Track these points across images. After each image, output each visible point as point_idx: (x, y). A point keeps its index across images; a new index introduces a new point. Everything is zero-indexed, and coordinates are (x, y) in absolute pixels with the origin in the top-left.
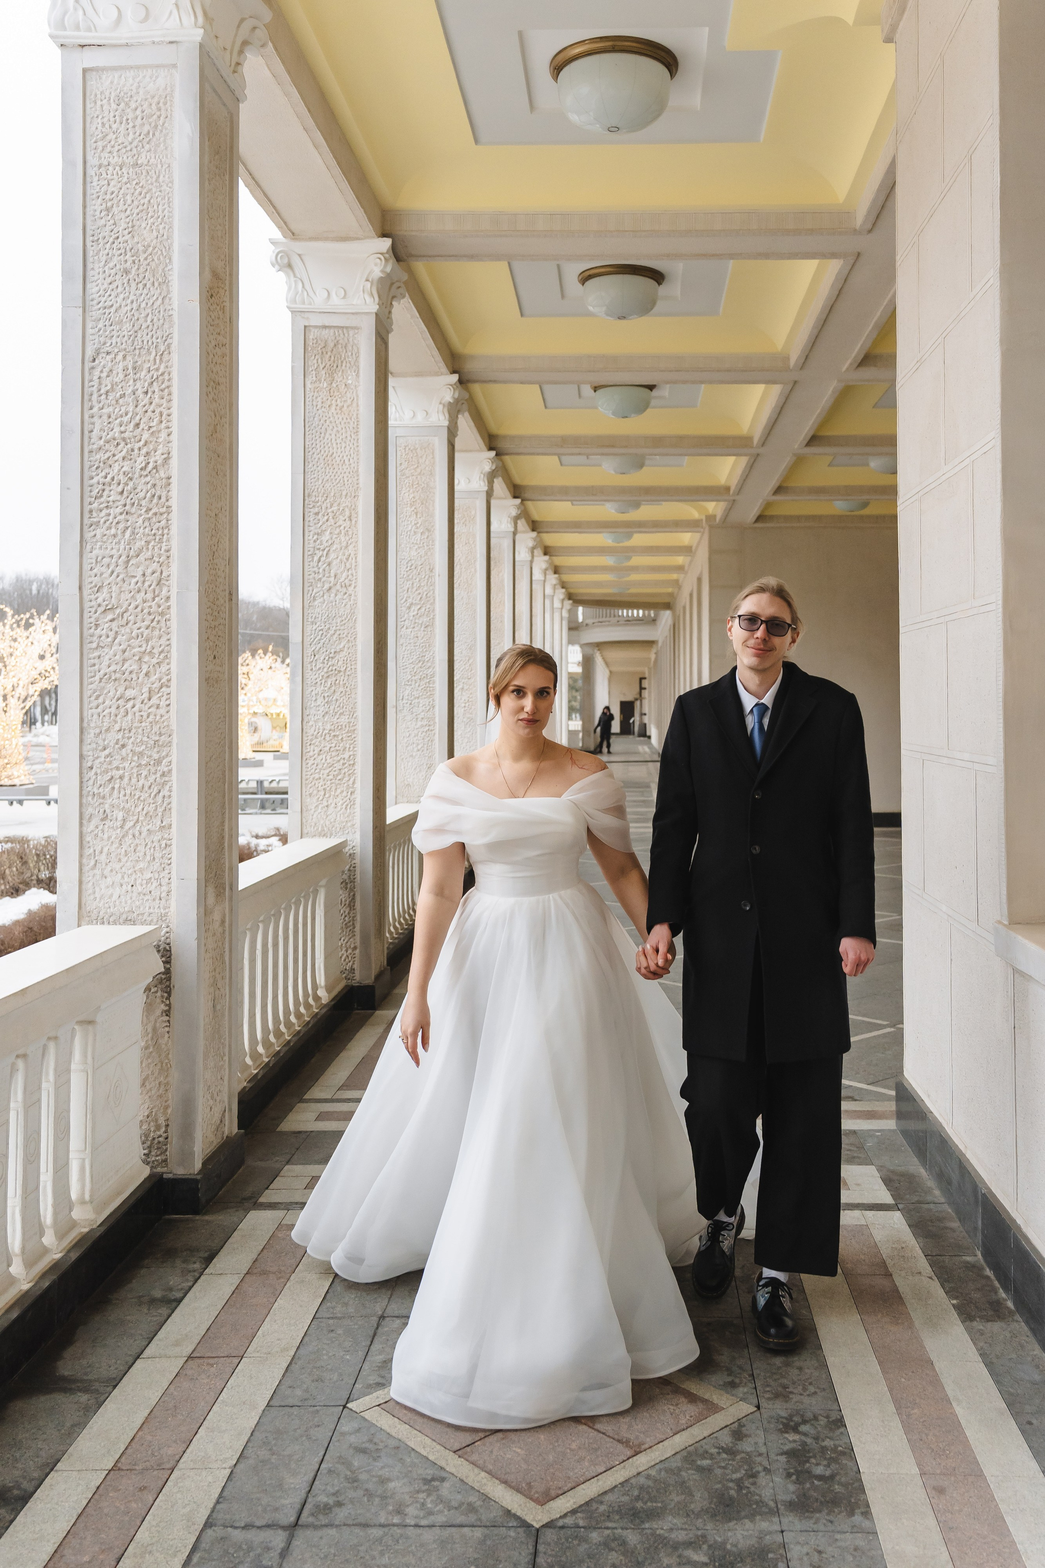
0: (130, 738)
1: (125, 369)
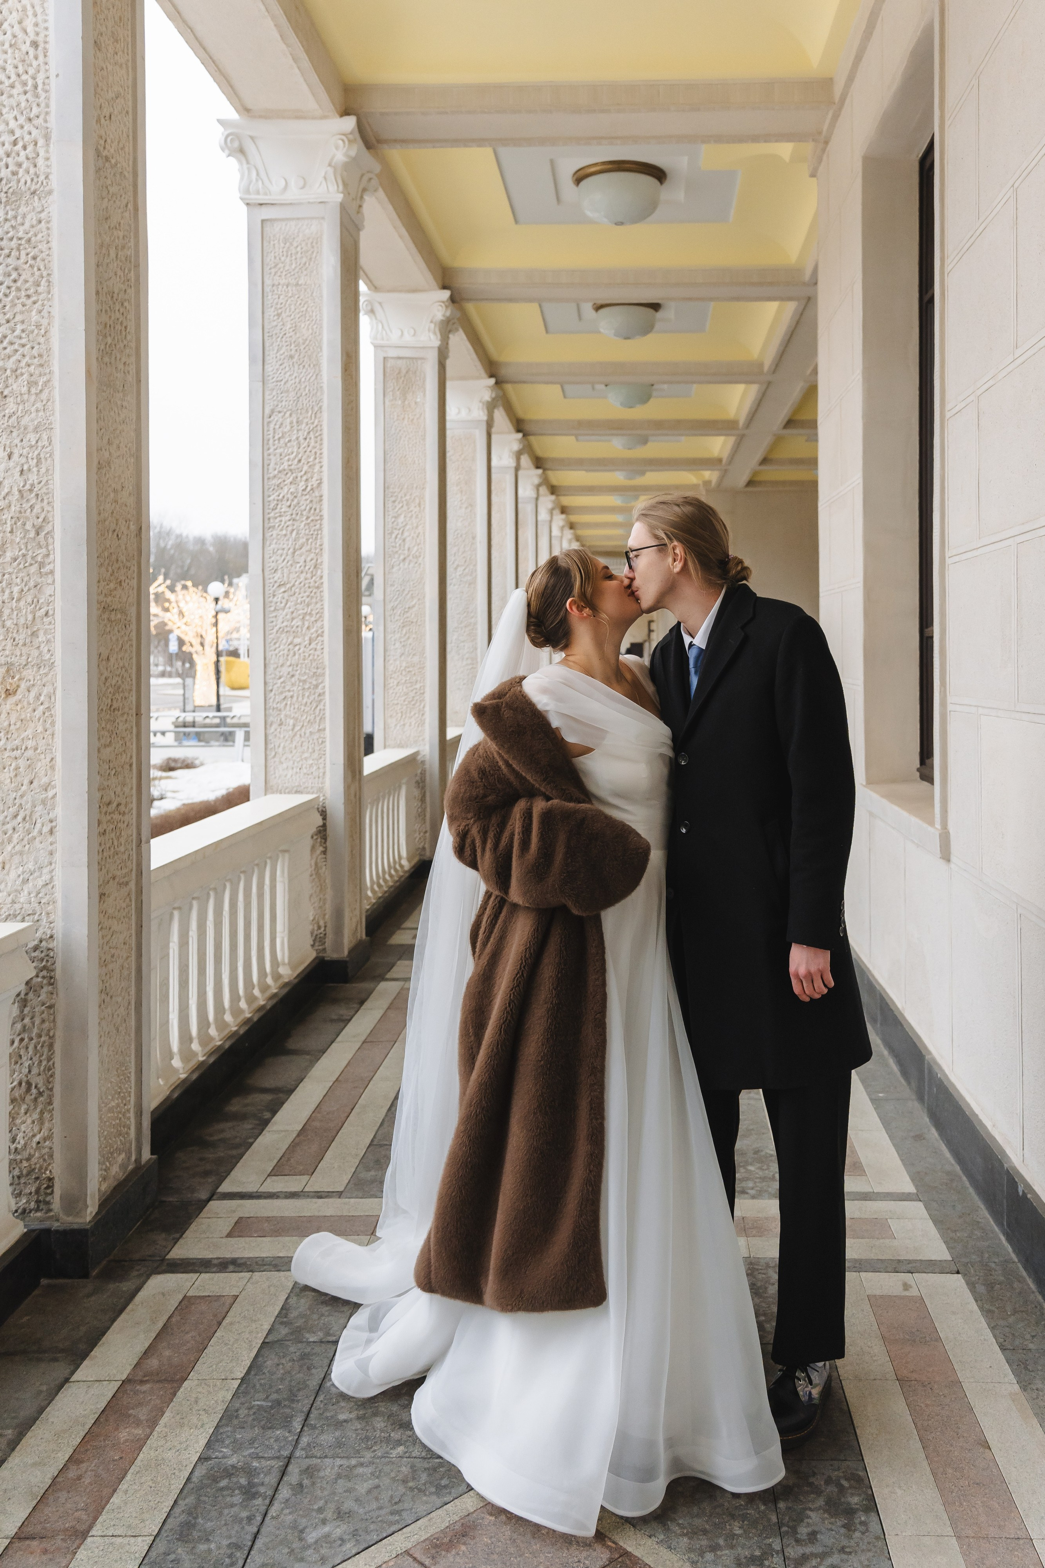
1: (291, 423)
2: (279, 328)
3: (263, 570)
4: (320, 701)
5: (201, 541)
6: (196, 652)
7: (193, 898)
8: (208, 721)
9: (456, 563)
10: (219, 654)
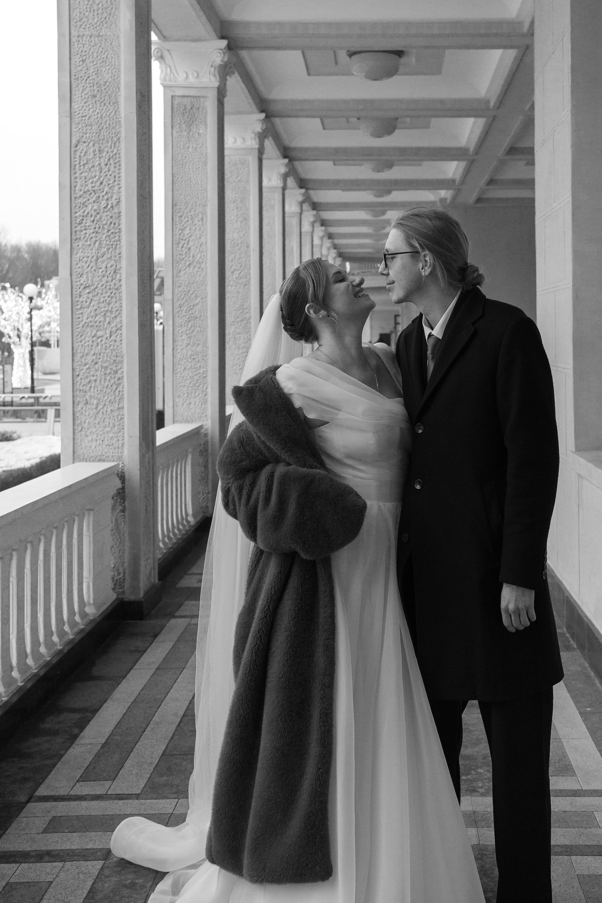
0: (99, 359)
1: (94, 151)
2: (83, 72)
3: (71, 275)
4: (120, 384)
5: (17, 249)
6: (14, 343)
7: (13, 550)
8: (24, 401)
9: (233, 267)
10: (33, 344)
